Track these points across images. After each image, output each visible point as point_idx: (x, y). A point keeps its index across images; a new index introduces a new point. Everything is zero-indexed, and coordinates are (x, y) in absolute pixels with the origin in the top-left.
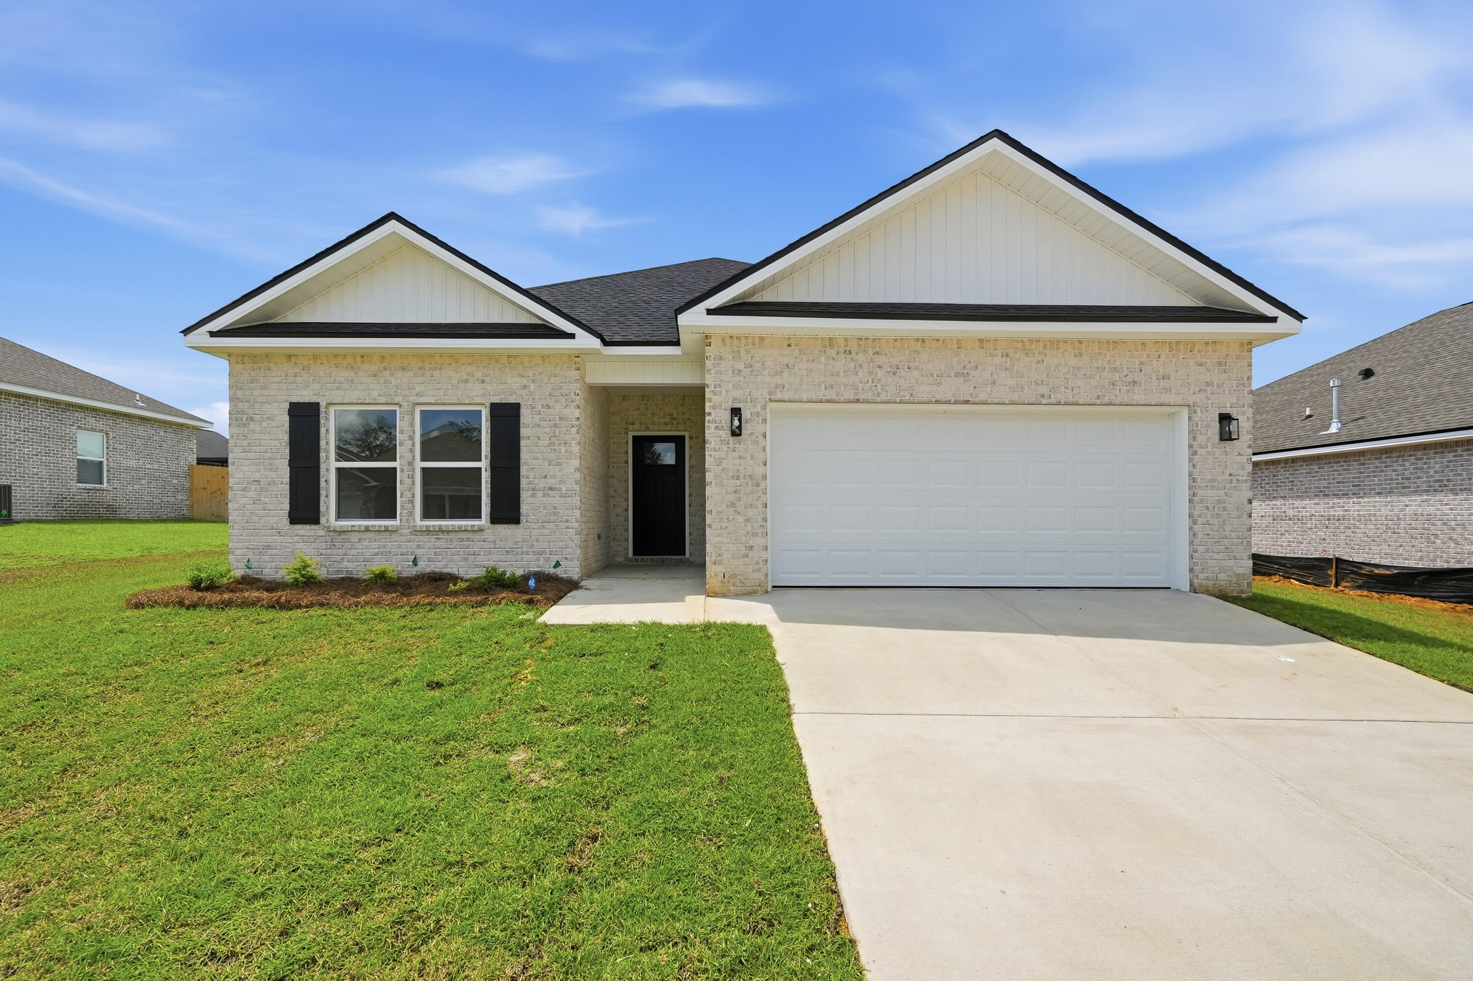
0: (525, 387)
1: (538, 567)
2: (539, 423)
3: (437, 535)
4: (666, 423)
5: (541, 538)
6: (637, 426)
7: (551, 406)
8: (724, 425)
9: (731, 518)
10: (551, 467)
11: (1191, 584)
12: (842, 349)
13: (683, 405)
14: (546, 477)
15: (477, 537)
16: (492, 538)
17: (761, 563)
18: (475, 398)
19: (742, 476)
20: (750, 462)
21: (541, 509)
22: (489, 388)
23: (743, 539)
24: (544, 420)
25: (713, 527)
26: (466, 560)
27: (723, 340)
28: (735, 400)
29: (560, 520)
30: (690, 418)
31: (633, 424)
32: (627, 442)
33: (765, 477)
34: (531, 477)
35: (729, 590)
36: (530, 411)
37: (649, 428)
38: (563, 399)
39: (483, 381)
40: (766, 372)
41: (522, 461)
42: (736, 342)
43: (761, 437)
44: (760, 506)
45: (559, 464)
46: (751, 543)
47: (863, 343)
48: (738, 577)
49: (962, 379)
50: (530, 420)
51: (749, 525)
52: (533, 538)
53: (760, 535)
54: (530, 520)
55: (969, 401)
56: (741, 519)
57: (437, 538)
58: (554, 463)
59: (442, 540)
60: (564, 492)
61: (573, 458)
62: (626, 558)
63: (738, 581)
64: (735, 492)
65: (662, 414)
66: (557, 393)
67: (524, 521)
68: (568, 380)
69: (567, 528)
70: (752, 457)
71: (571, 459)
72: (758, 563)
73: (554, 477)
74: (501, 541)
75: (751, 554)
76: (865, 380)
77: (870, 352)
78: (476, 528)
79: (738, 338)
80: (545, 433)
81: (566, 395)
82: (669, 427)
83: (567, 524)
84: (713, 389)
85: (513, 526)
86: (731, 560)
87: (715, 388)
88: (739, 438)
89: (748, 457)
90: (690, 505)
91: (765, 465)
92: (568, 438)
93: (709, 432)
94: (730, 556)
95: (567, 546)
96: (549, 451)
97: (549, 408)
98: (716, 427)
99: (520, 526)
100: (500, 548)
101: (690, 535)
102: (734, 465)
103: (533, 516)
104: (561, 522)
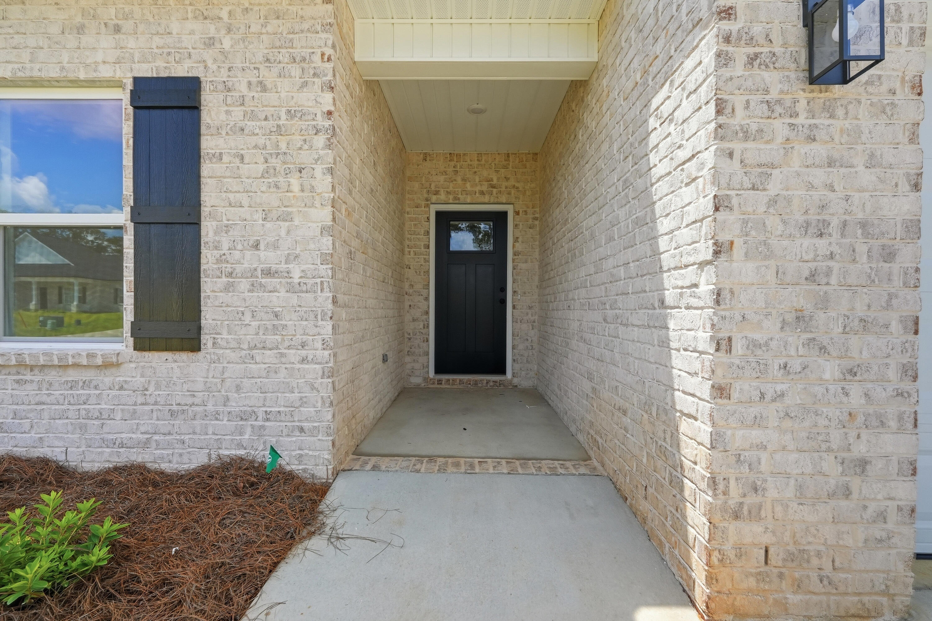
0: (210, 43)
1: (240, 446)
2: (241, 124)
3: (18, 373)
4: (482, 193)
5: (247, 383)
6: (442, 196)
7: (269, 86)
9: (796, 366)
10: (268, 225)
13: (505, 167)
14: (256, 246)
15: (107, 379)
16: (139, 381)
17: (893, 516)
18: (101, 67)
20: (866, 178)
21: (247, 318)
22: (132, 43)
23: (836, 435)
24: (253, 116)
25: (735, 395)
26: (83, 428)
29: (287, 344)
30: (517, 185)
31: (437, 193)
32: (428, 218)
33: (914, 229)
34: (225, 246)
36: (221, 97)
37: (459, 199)
38: (295, 70)
39: (117, 29)
41: (205, 210)
43: (904, 92)
44: (895, 327)
45: (287, 218)
46: (861, 450)
48: (815, 562)
50: (223, 116)
51: (855, 390)
52: (228, 383)
54: (223, 343)
56: (829, 370)
57: (18, 382)
58: (274, 214)
59: (28, 386)
60: (296, 280)
61: (317, 204)
62: (426, 379)
63: (814, 575)
64: (812, 277)
65: (477, 179)
66: (284, 56)
67: (210, 344)
68: (306, 26)
69: (304, 360)
70: (872, 163)
71: (313, 206)
72: (882, 516)
73: (275, 246)
74: (158, 387)
75: (855, 483)
78: (99, 361)
80: (256, 147)
81: (304, 60)
82: (486, 199)
83: (303, 353)
85: (184, 356)
86: (794, 505)
88: (837, 90)
89: (859, 161)
90: (514, 307)
91: (916, 187)
92: (306, 157)
93: (726, 73)
94: (790, 493)
95: (303, 402)
96: (264, 188)
97: (264, 89)
98: (752, 59)
99: (201, 354)
100: (156, 403)
101: (514, 348)
102: (811, 186)
103: (229, 333)
104: (289, 347)
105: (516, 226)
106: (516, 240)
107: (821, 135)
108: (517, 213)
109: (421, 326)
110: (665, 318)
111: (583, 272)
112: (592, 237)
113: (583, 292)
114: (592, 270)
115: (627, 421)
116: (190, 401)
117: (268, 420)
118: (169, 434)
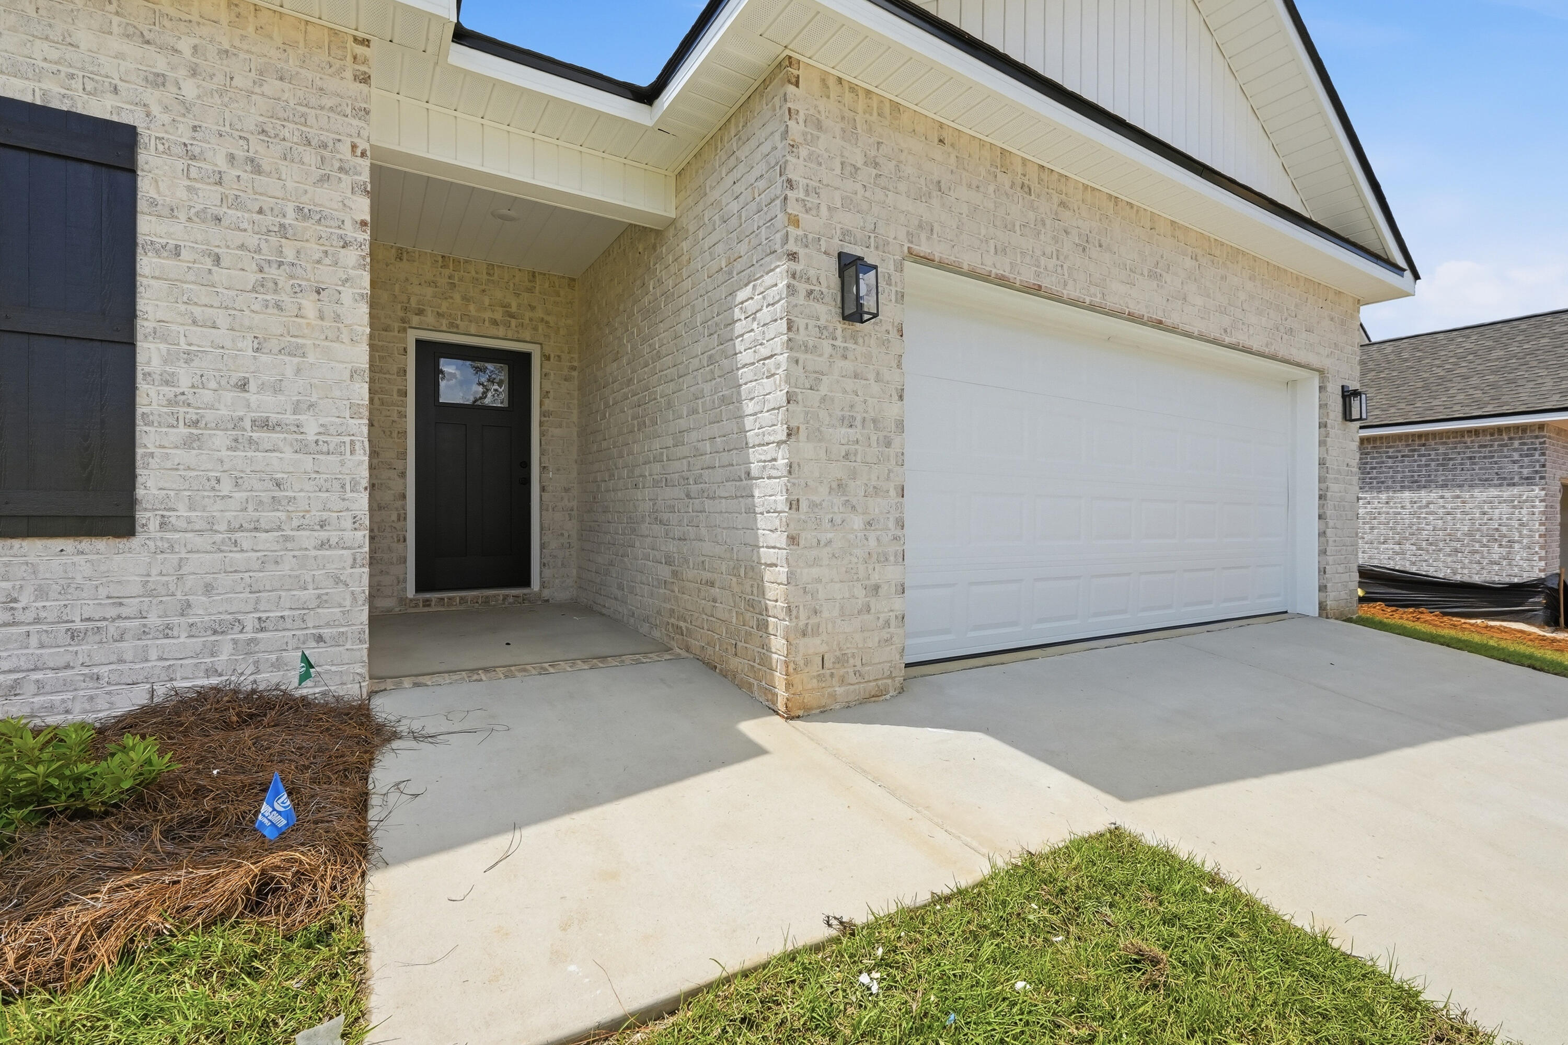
0: (158, 81)
1: (211, 672)
2: (220, 211)
4: (495, 323)
5: (224, 580)
6: (430, 319)
7: (266, 167)
8: (824, 290)
9: (837, 520)
10: (264, 358)
11: (1322, 607)
12: (1018, 181)
13: (530, 290)
14: (243, 386)
17: (893, 622)
19: (859, 418)
20: (875, 388)
21: (226, 487)
23: (862, 568)
24: (237, 203)
25: (802, 543)
27: (823, 81)
28: (846, 234)
29: (295, 523)
30: (547, 318)
31: (420, 312)
32: (405, 350)
33: (900, 425)
34: (184, 383)
35: (833, 696)
36: (180, 165)
37: (457, 327)
38: (310, 156)
40: (902, 187)
41: (143, 326)
42: (848, 97)
43: (894, 334)
44: (892, 493)
45: (296, 351)
46: (875, 578)
47: (1045, 176)
48: (851, 661)
49: (1155, 283)
50: (182, 194)
51: (872, 536)
52: (190, 581)
53: (892, 559)
54: (178, 523)
55: (1160, 322)
56: (857, 522)
58: (274, 344)
60: (311, 437)
61: (345, 337)
62: (402, 600)
63: (851, 670)
64: (846, 456)
65: (487, 301)
66: (290, 131)
67: (154, 525)
68: (327, 102)
69: (322, 545)
70: (878, 379)
71: (338, 339)
72: (887, 624)
73: (277, 389)
74: (41, 593)
75: (873, 602)
76: (1048, 251)
77: (1056, 200)
79: (853, 89)
80: (242, 247)
81: (324, 146)
82: (501, 332)
83: (323, 535)
84: (802, 195)
85: (101, 543)
86: (839, 621)
87: (807, 192)
88: (858, 325)
89: (872, 376)
90: (543, 489)
91: (901, 398)
92: (326, 275)
93: (793, 300)
94: (836, 613)
95: (322, 602)
96: (256, 307)
97: (258, 170)
98: (810, 293)
99: (135, 542)
100: (37, 621)
101: (543, 546)
102: (845, 392)
103: (191, 508)
104: (299, 528)
105: (545, 376)
106: (545, 395)
107: (850, 355)
108: (546, 359)
109: (394, 517)
110: (751, 488)
111: (657, 444)
112: (669, 405)
113: (657, 467)
114: (670, 443)
115: (716, 591)
116: (112, 612)
117: (262, 630)
118: (67, 667)
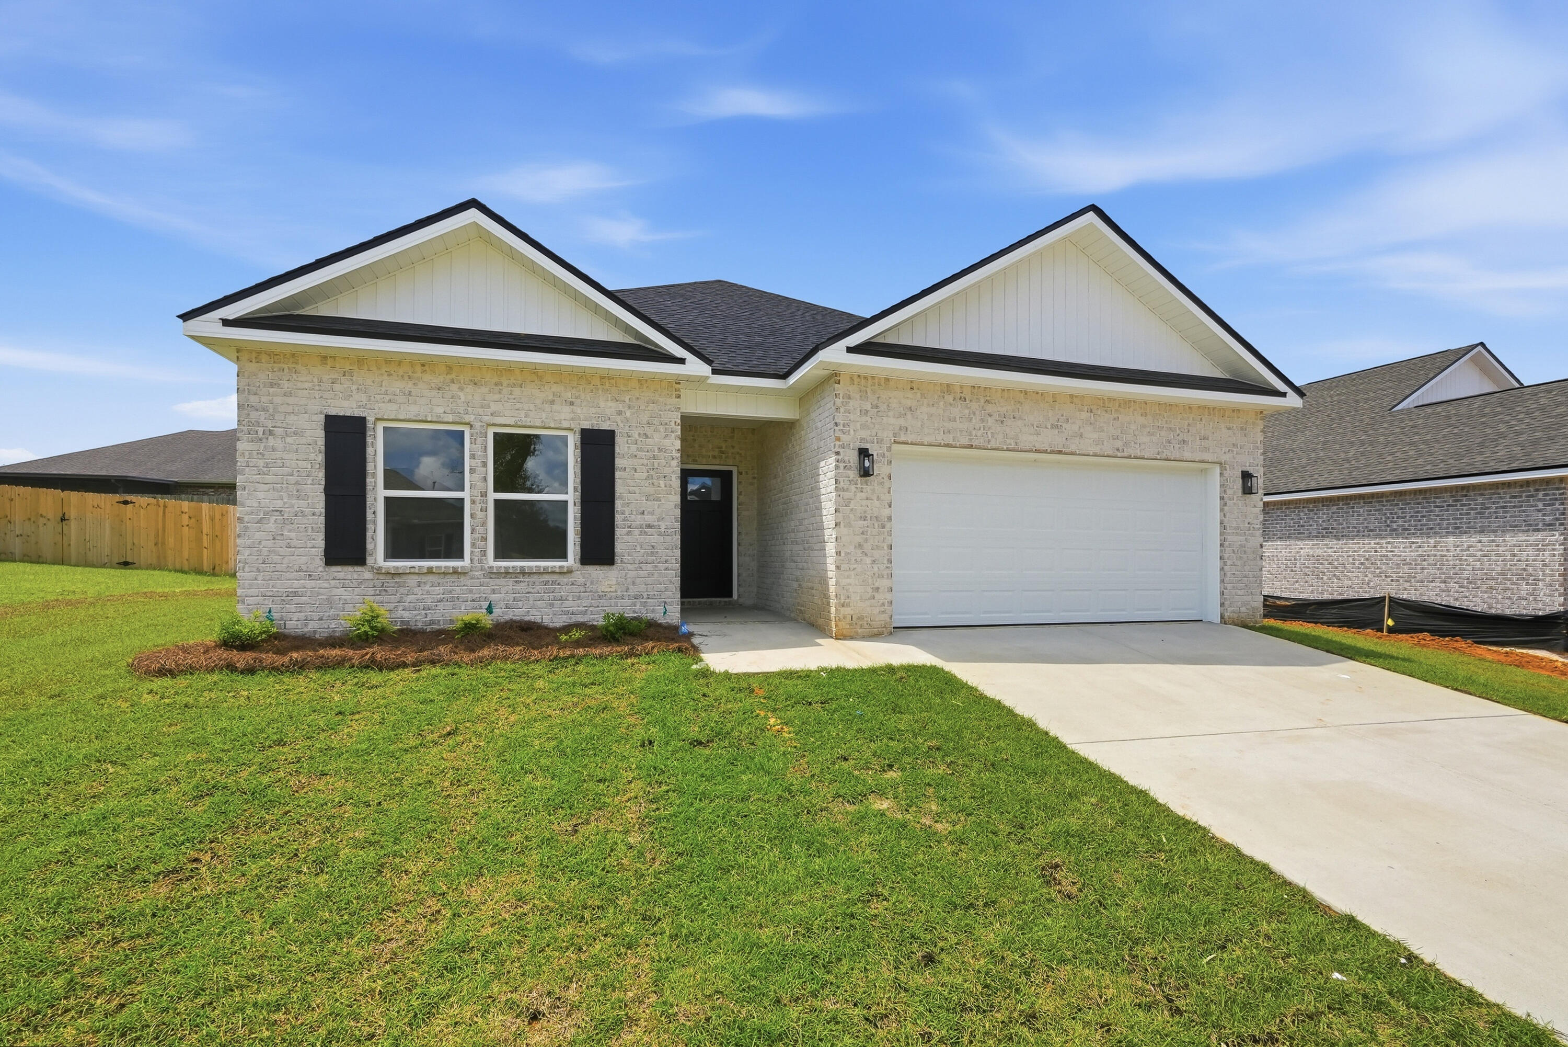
0: (620, 413)
1: (635, 612)
2: (635, 454)
3: (516, 577)
4: (714, 457)
5: (638, 580)
7: (649, 434)
8: (852, 465)
9: (859, 559)
10: (649, 503)
11: (1222, 617)
12: (958, 396)
13: (732, 438)
14: (643, 513)
15: (564, 579)
16: (581, 580)
18: (563, 422)
19: (869, 517)
20: (877, 503)
21: (638, 548)
22: (579, 411)
23: (870, 581)
24: (641, 450)
25: (842, 569)
26: (552, 605)
27: (851, 379)
28: (862, 440)
29: (658, 561)
30: (740, 452)
33: (890, 519)
34: (627, 513)
35: (857, 633)
36: (626, 439)
37: (696, 461)
38: (662, 429)
39: (572, 404)
40: (891, 414)
41: (617, 495)
42: (863, 381)
43: (886, 478)
44: (885, 548)
45: (658, 499)
46: (877, 585)
47: (975, 391)
48: (865, 619)
49: (1057, 430)
50: (626, 449)
51: (876, 566)
52: (628, 580)
53: (886, 577)
54: (626, 561)
55: (1061, 451)
56: (868, 560)
57: (516, 582)
58: (651, 498)
59: (521, 584)
60: (663, 530)
61: (673, 493)
63: (865, 623)
64: (863, 533)
65: (711, 446)
66: (656, 421)
67: (619, 561)
68: (668, 407)
69: (666, 569)
70: (878, 498)
71: (671, 494)
72: (883, 604)
73: (652, 513)
74: (592, 583)
75: (876, 595)
76: (977, 427)
77: (982, 401)
78: (565, 570)
79: (865, 378)
80: (643, 464)
81: (666, 424)
82: (716, 460)
83: (666, 565)
84: (842, 428)
85: (606, 568)
86: (859, 602)
87: (844, 426)
88: (868, 478)
89: (875, 498)
90: (739, 544)
91: (890, 507)
92: (667, 471)
93: (838, 471)
94: (858, 598)
95: (666, 589)
96: (647, 485)
97: (647, 437)
98: (845, 467)
99: (614, 567)
100: (591, 592)
101: (739, 575)
102: (862, 506)
103: (629, 556)
104: (659, 563)
105: (739, 483)
106: (740, 494)
107: (864, 490)
108: (740, 473)
110: (824, 546)
111: (792, 523)
112: (797, 507)
113: (793, 535)
114: (798, 524)
115: (814, 591)
116: (609, 590)
117: (648, 598)
118: (597, 607)
